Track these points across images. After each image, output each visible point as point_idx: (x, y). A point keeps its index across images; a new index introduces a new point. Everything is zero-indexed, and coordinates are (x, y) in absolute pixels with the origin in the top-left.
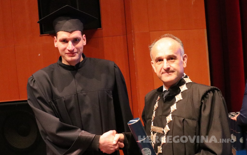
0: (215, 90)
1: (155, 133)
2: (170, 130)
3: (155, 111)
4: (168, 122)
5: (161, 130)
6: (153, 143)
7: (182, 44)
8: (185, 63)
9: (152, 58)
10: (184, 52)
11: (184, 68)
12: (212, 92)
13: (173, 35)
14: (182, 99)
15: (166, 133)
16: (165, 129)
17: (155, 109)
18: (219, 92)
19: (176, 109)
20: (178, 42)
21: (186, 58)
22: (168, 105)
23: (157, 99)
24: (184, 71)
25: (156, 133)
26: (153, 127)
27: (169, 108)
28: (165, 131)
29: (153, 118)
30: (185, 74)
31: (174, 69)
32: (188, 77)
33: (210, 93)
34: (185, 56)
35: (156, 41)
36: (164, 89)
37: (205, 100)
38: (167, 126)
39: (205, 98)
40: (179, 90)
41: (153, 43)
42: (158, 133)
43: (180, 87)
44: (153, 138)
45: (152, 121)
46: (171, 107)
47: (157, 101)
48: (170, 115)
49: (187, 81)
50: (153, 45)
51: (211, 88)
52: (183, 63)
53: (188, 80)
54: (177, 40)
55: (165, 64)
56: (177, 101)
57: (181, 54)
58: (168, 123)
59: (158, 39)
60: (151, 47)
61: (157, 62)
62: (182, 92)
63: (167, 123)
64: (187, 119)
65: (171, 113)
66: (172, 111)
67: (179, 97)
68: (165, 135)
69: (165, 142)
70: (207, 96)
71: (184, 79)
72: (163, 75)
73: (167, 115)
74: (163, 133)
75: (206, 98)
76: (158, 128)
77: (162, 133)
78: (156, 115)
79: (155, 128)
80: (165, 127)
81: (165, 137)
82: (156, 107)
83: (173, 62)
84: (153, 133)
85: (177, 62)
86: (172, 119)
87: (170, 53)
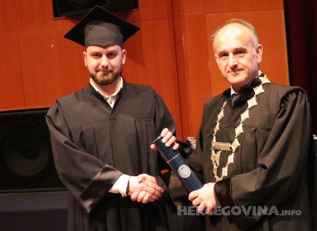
0: (300, 91)
1: (218, 152)
2: (239, 145)
3: (220, 122)
4: (237, 135)
5: (228, 147)
6: (215, 165)
7: (254, 31)
8: (260, 56)
9: (216, 51)
10: (258, 42)
11: (258, 63)
12: (296, 94)
13: (242, 19)
14: (256, 104)
15: (234, 150)
16: (234, 144)
17: (219, 119)
18: (304, 95)
19: (248, 117)
20: (250, 29)
21: (261, 50)
22: (238, 112)
23: (222, 107)
24: (258, 67)
25: (220, 152)
26: (215, 143)
27: (239, 116)
28: (233, 148)
29: (215, 131)
30: (260, 73)
31: (244, 66)
32: (265, 76)
33: (292, 94)
34: (260, 47)
35: (221, 27)
36: (233, 92)
37: (285, 103)
38: (236, 140)
39: (285, 101)
40: (252, 93)
41: (217, 31)
42: (223, 150)
43: (254, 89)
44: (216, 158)
46: (242, 115)
47: (223, 109)
48: (241, 125)
49: (263, 81)
50: (217, 34)
51: (294, 89)
52: (257, 57)
53: (265, 80)
54: (247, 27)
55: (231, 60)
56: (249, 107)
57: (253, 45)
58: (238, 137)
59: (223, 26)
60: (214, 37)
61: (221, 57)
62: (257, 96)
63: (235, 136)
64: (260, 130)
65: (242, 123)
66: (242, 120)
67: (252, 102)
68: (234, 152)
69: (232, 161)
70: (288, 98)
71: (260, 78)
72: (229, 74)
73: (236, 127)
74: (230, 150)
75: (287, 101)
76: (224, 145)
77: (229, 150)
78: (220, 127)
79: (219, 145)
80: (234, 142)
81: (233, 154)
82: (221, 116)
83: (242, 56)
84: (216, 151)
85: (247, 56)
86: (242, 131)
87: (237, 45)
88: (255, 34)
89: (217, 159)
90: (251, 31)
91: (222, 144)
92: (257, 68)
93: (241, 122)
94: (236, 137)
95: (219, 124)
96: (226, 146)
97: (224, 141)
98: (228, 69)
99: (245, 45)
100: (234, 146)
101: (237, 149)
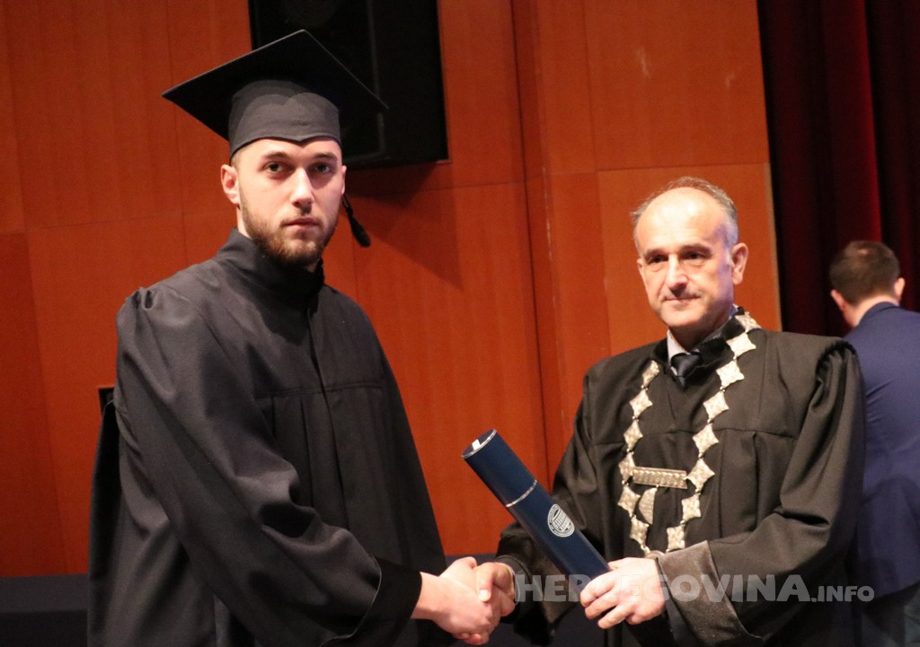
1: (645, 490)
2: (712, 473)
4: (701, 451)
5: (680, 479)
6: (635, 521)
8: (740, 270)
9: (640, 249)
10: (737, 237)
12: (839, 354)
14: (741, 377)
15: (699, 487)
16: (696, 472)
17: (636, 413)
19: (727, 408)
20: (721, 202)
21: (744, 255)
22: (697, 397)
23: (642, 383)
25: (653, 491)
26: (637, 469)
27: (699, 407)
28: (694, 481)
29: (630, 440)
30: (736, 307)
31: (700, 289)
32: (747, 313)
34: (742, 250)
35: (655, 197)
36: (674, 349)
38: (701, 463)
40: (726, 350)
42: (665, 488)
43: (729, 342)
44: (642, 505)
45: (628, 450)
46: (707, 405)
47: (644, 388)
48: (708, 429)
49: (746, 324)
50: (645, 209)
52: (733, 272)
53: (748, 322)
54: (716, 198)
55: (672, 272)
56: (725, 383)
57: (726, 242)
58: (704, 456)
59: (661, 193)
60: (638, 216)
61: (650, 263)
62: (738, 358)
63: (697, 453)
64: (764, 435)
65: (711, 423)
66: (711, 416)
67: (729, 373)
68: (698, 492)
69: (698, 514)
70: (828, 364)
71: (737, 317)
73: (695, 433)
74: (686, 488)
76: (665, 474)
77: (680, 487)
78: (642, 430)
79: (650, 474)
80: (695, 468)
81: (696, 497)
82: (643, 406)
83: (699, 267)
84: (639, 488)
85: (710, 265)
86: (716, 441)
87: (689, 238)
88: (733, 216)
89: (645, 508)
90: (724, 208)
91: (659, 473)
92: (732, 295)
93: (709, 421)
94: (700, 455)
95: (639, 423)
96: (674, 476)
97: (664, 465)
98: (666, 292)
99: (707, 240)
100: (696, 477)
101: (706, 484)
